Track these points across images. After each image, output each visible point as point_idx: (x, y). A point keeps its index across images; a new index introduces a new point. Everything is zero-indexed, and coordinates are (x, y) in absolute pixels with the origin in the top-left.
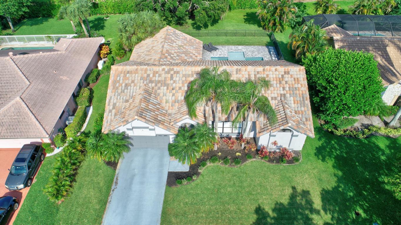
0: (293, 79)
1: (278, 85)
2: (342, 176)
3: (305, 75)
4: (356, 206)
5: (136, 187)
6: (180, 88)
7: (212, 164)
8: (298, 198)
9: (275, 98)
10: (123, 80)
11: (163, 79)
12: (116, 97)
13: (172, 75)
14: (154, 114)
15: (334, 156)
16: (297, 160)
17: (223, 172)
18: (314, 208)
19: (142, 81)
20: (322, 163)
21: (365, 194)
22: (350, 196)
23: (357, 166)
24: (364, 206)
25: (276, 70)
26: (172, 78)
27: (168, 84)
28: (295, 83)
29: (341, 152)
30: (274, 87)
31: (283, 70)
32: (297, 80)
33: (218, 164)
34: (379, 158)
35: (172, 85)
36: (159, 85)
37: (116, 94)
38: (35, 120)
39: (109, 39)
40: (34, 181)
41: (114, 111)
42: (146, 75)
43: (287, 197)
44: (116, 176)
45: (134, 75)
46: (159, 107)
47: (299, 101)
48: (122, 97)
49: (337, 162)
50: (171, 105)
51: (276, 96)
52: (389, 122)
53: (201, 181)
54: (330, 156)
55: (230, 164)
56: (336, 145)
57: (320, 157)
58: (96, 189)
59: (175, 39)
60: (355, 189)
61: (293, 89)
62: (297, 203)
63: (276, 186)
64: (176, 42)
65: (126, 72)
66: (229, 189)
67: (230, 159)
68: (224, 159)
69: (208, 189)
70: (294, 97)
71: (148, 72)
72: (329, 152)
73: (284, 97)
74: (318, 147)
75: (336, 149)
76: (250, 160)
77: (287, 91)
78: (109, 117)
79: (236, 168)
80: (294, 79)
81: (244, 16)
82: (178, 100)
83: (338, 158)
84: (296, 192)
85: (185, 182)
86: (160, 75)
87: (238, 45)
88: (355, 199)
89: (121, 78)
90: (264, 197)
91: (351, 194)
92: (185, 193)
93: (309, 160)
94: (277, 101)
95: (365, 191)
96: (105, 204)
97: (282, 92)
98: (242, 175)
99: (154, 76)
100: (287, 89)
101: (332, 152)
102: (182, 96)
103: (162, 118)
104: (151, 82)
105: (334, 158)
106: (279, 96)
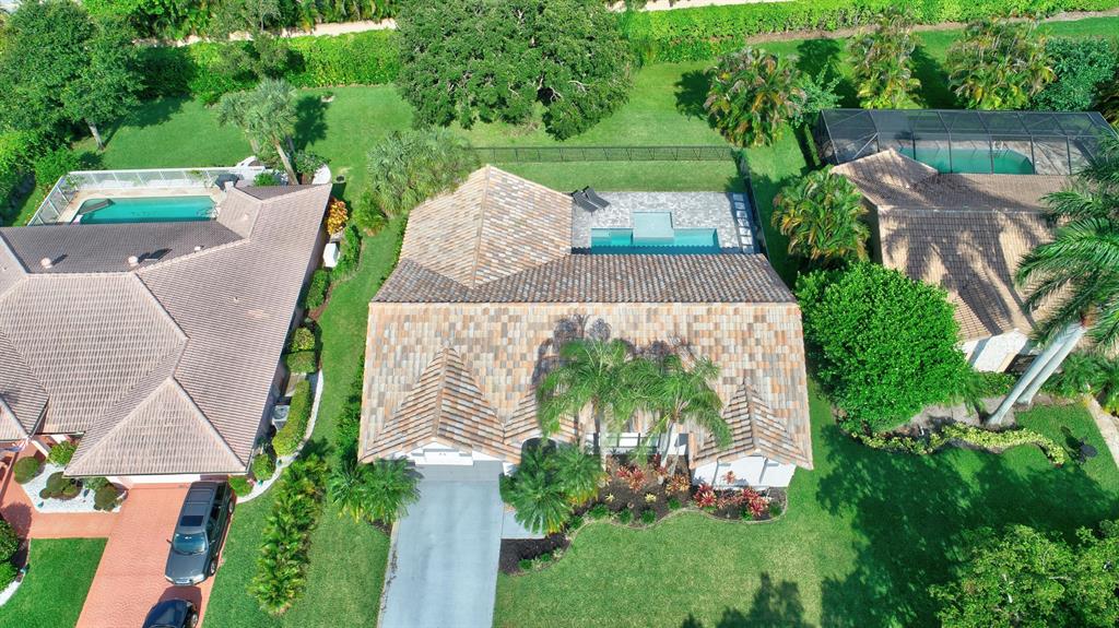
0: (772, 333)
1: (739, 348)
2: (868, 548)
3: (800, 323)
4: (890, 617)
5: (435, 574)
6: (523, 357)
7: (594, 521)
8: (772, 600)
9: (732, 381)
10: (397, 337)
11: (486, 336)
12: (384, 376)
13: (504, 325)
14: (470, 423)
15: (857, 501)
16: (777, 512)
17: (617, 540)
18: (802, 621)
19: (439, 339)
20: (831, 517)
21: (913, 589)
22: (880, 593)
23: (904, 523)
24: (907, 616)
25: (736, 311)
26: (504, 333)
27: (497, 347)
28: (777, 344)
29: (875, 489)
30: (730, 354)
31: (752, 313)
32: (781, 337)
33: (608, 520)
34: (954, 504)
35: (505, 349)
36: (477, 349)
37: (384, 370)
38: (211, 432)
39: (343, 171)
40: (222, 561)
41: (381, 410)
42: (447, 323)
43: (749, 598)
44: (391, 549)
45: (420, 324)
46: (479, 402)
47: (783, 388)
48: (396, 378)
49: (862, 513)
50: (504, 397)
51: (734, 375)
52: (990, 412)
53: (572, 562)
54: (849, 501)
55: (634, 523)
56: (865, 472)
57: (828, 503)
58: (353, 580)
59: (507, 203)
60: (892, 579)
61: (771, 359)
62: (769, 610)
63: (729, 573)
64: (507, 213)
65: (403, 317)
66: (630, 580)
67: (632, 510)
68: (621, 510)
69: (586, 581)
70: (772, 377)
71: (452, 318)
72: (847, 490)
73: (752, 378)
74: (825, 477)
75: (864, 483)
76: (675, 512)
77: (758, 363)
78: (372, 424)
79: (645, 530)
80: (776, 332)
81: (677, 84)
82: (520, 385)
83: (866, 506)
84: (770, 585)
85: (537, 564)
86: (477, 327)
87: (659, 189)
88: (891, 601)
89: (393, 332)
90: (702, 598)
91: (884, 590)
92: (538, 589)
93: (803, 510)
94: (735, 386)
95: (912, 583)
96: (375, 614)
97: (748, 366)
98: (657, 546)
99: (465, 327)
100: (759, 357)
101: (856, 489)
102: (528, 374)
103: (488, 429)
104: (459, 341)
105: (858, 505)
106: (741, 374)
